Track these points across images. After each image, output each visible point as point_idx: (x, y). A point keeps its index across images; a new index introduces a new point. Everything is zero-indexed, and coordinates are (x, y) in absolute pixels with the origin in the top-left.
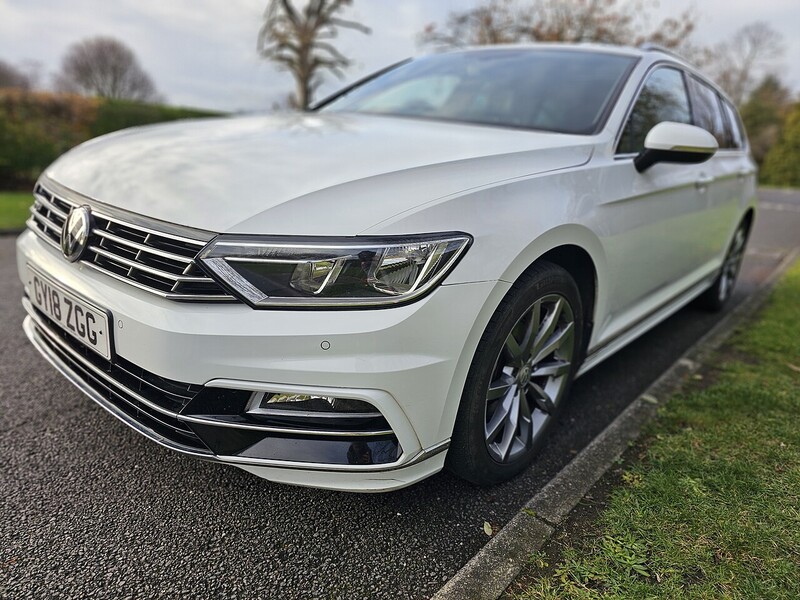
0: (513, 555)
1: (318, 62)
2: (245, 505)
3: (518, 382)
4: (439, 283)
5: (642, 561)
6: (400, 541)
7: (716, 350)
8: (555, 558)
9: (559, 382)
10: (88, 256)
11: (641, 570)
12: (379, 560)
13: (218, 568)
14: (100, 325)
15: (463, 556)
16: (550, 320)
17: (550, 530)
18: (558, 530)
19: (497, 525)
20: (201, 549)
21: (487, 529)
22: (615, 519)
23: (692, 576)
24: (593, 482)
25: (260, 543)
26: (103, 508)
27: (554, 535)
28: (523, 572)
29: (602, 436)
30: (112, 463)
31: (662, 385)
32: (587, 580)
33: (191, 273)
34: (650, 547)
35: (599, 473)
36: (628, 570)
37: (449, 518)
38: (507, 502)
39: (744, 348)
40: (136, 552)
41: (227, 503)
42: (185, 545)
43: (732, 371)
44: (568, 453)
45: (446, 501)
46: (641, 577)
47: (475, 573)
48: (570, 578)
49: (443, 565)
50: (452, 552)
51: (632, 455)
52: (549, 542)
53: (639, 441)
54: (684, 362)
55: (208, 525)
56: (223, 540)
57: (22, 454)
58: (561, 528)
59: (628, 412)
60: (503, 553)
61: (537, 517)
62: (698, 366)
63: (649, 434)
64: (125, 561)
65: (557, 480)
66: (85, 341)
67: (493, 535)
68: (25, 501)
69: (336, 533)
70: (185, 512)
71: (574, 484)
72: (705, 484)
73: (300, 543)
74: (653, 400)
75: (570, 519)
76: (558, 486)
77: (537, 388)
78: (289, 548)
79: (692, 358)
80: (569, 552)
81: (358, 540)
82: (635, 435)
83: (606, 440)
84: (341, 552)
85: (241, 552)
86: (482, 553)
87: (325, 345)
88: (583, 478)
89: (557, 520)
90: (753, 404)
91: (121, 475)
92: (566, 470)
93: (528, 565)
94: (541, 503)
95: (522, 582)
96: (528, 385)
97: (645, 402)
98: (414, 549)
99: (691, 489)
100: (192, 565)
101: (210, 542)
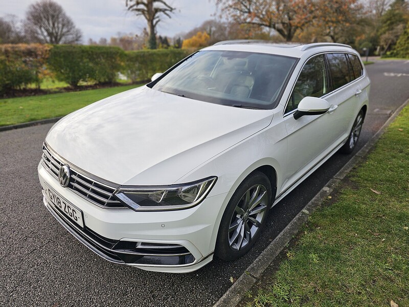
0: (239, 292)
1: (157, 10)
2: (138, 275)
3: (243, 220)
4: (205, 197)
5: (287, 294)
6: (198, 287)
7: (342, 180)
8: (255, 294)
9: (262, 214)
10: (70, 186)
11: (286, 297)
12: (190, 296)
13: (130, 303)
14: (79, 215)
15: (222, 292)
16: (255, 194)
17: (255, 280)
18: (258, 280)
19: (236, 278)
20: (123, 295)
21: (232, 280)
22: (280, 275)
23: (305, 299)
24: (275, 257)
25: (145, 291)
26: (85, 280)
27: (256, 283)
28: (242, 300)
29: (282, 233)
30: (86, 259)
31: (313, 203)
32: (265, 303)
33: (112, 199)
34: (291, 287)
35: (278, 252)
36: (281, 298)
37: (217, 275)
38: (240, 267)
39: (354, 179)
40: (100, 298)
41: (131, 274)
42: (118, 294)
43: (345, 194)
44: (268, 241)
45: (216, 268)
46: (285, 301)
47: (224, 302)
48: (259, 302)
49: (213, 296)
50: (217, 291)
51: (293, 243)
52: (254, 286)
53: (297, 235)
54: (326, 189)
55: (125, 285)
56: (131, 291)
57: (51, 257)
58: (259, 279)
59: (295, 220)
60: (236, 292)
61: (250, 275)
62: (332, 190)
63: (301, 232)
64: (97, 302)
65: (260, 257)
66: (73, 218)
67: (234, 283)
68: (56, 278)
69: (173, 285)
70: (116, 279)
71: (267, 258)
72: (319, 257)
73: (160, 290)
74: (307, 212)
75: (264, 274)
76: (260, 260)
77: (252, 219)
78: (156, 293)
79: (329, 186)
80: (260, 291)
81: (182, 288)
82: (296, 232)
83: (283, 235)
84: (175, 294)
85: (138, 295)
86: (228, 292)
87: (163, 226)
88: (271, 255)
89: (258, 276)
90: (349, 213)
91: (90, 264)
92: (264, 252)
93: (245, 297)
94: (253, 268)
95: (242, 304)
96: (248, 219)
97: (304, 213)
98: (202, 290)
99: (313, 260)
100: (121, 302)
101: (126, 292)
